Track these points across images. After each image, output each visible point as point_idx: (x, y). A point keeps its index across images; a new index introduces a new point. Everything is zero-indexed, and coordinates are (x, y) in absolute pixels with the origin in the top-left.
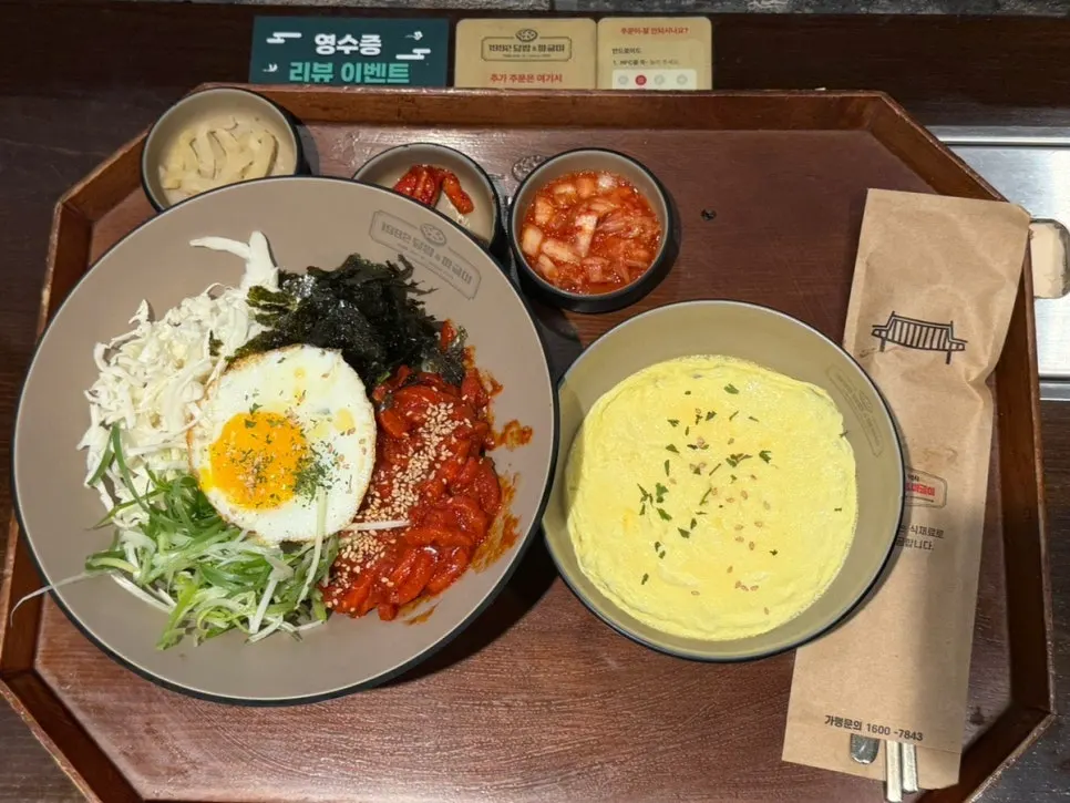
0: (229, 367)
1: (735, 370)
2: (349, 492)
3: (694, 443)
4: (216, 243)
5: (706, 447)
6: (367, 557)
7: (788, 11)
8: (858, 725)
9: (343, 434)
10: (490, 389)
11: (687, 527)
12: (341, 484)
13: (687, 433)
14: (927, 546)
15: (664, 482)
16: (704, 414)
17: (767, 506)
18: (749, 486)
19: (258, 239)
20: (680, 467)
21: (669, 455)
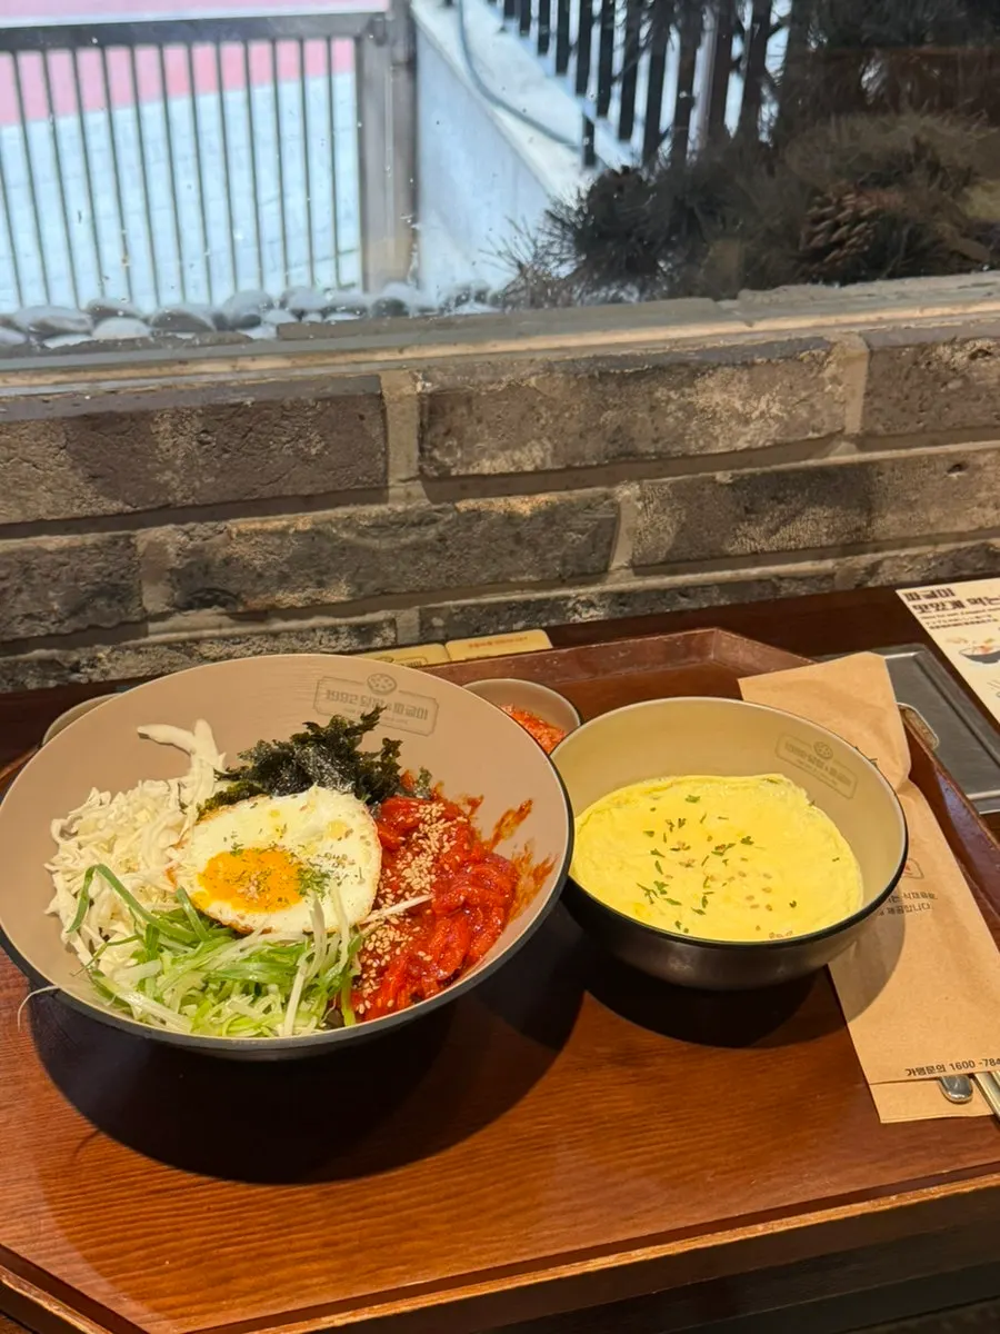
0: (199, 819)
1: (690, 784)
2: (362, 882)
3: (677, 847)
4: (161, 732)
5: (688, 848)
6: (395, 944)
7: (607, 618)
8: (942, 1068)
9: (340, 839)
10: (467, 809)
11: (701, 908)
12: (351, 878)
13: (665, 840)
14: (926, 906)
15: (661, 879)
16: (676, 823)
17: (767, 876)
18: (744, 867)
19: (202, 727)
20: (671, 861)
21: (656, 858)
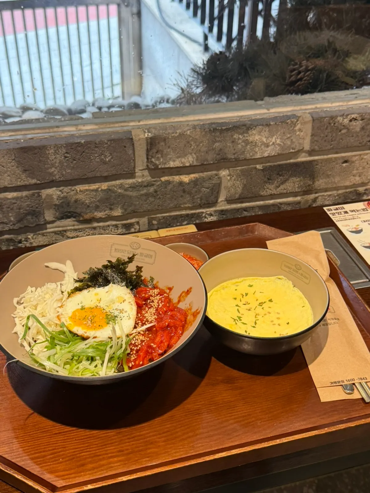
0: (69, 297)
1: (249, 280)
2: (130, 318)
3: (245, 303)
4: (53, 265)
5: (249, 304)
6: (142, 341)
7: (217, 220)
8: (343, 381)
9: (121, 303)
10: (168, 291)
11: (254, 325)
12: (126, 317)
13: (241, 301)
14: (336, 323)
15: (240, 315)
16: (245, 295)
17: (278, 313)
18: (270, 310)
19: (69, 263)
20: (243, 309)
21: (238, 307)
